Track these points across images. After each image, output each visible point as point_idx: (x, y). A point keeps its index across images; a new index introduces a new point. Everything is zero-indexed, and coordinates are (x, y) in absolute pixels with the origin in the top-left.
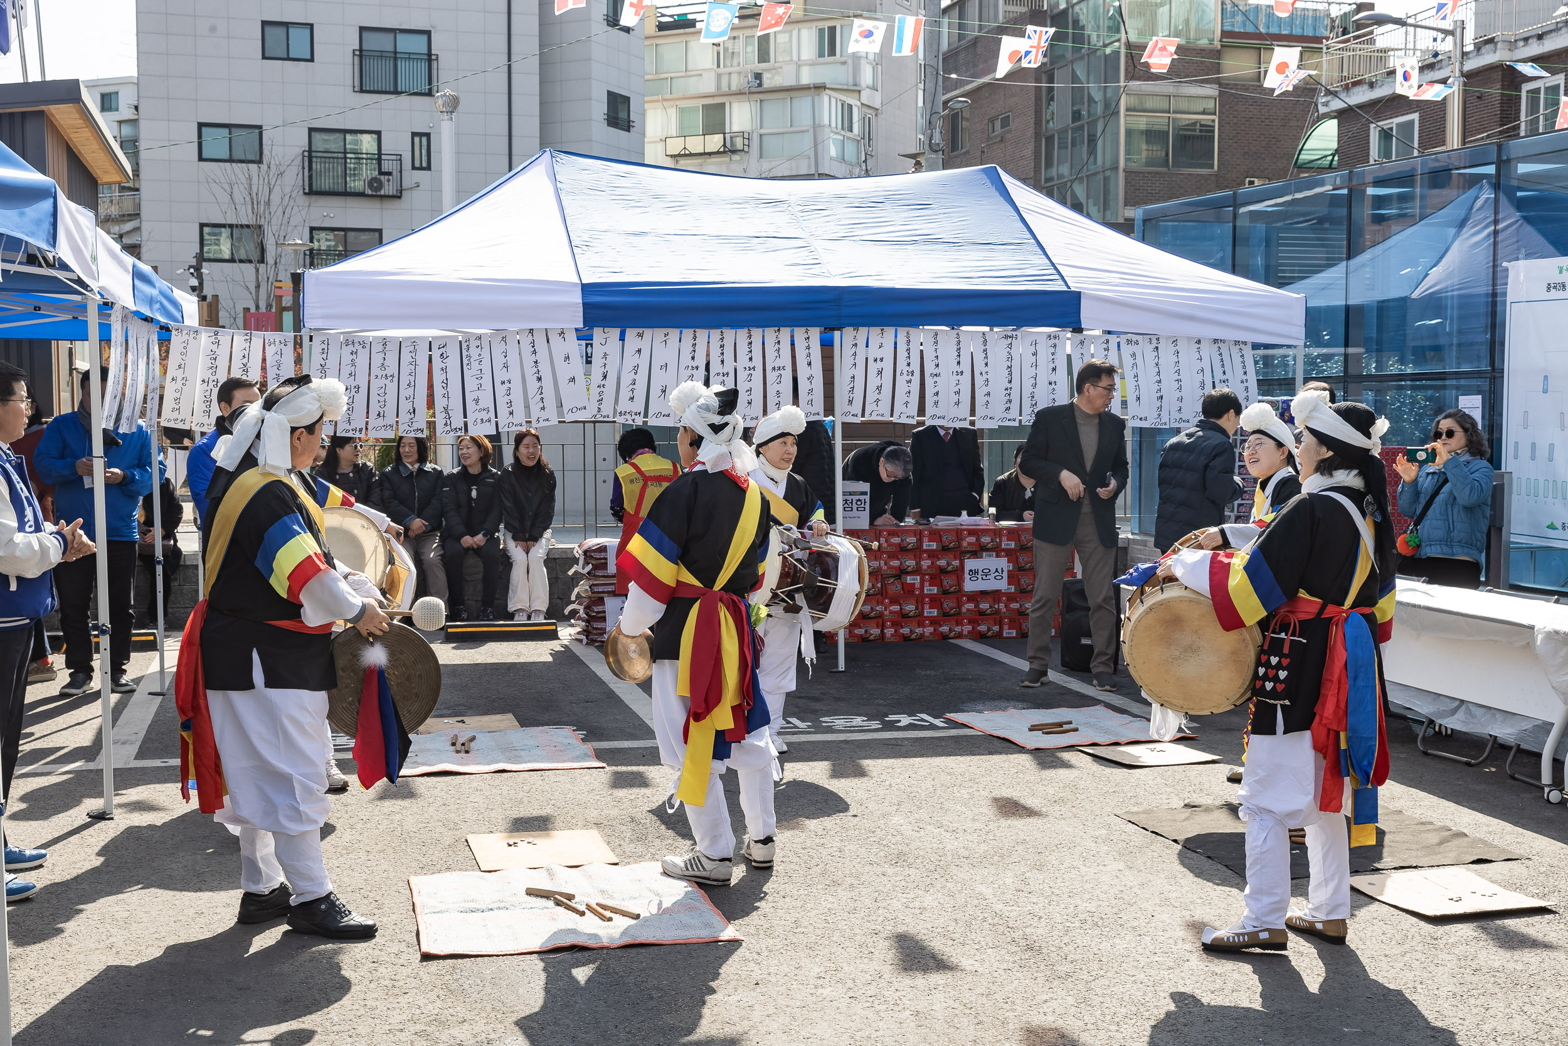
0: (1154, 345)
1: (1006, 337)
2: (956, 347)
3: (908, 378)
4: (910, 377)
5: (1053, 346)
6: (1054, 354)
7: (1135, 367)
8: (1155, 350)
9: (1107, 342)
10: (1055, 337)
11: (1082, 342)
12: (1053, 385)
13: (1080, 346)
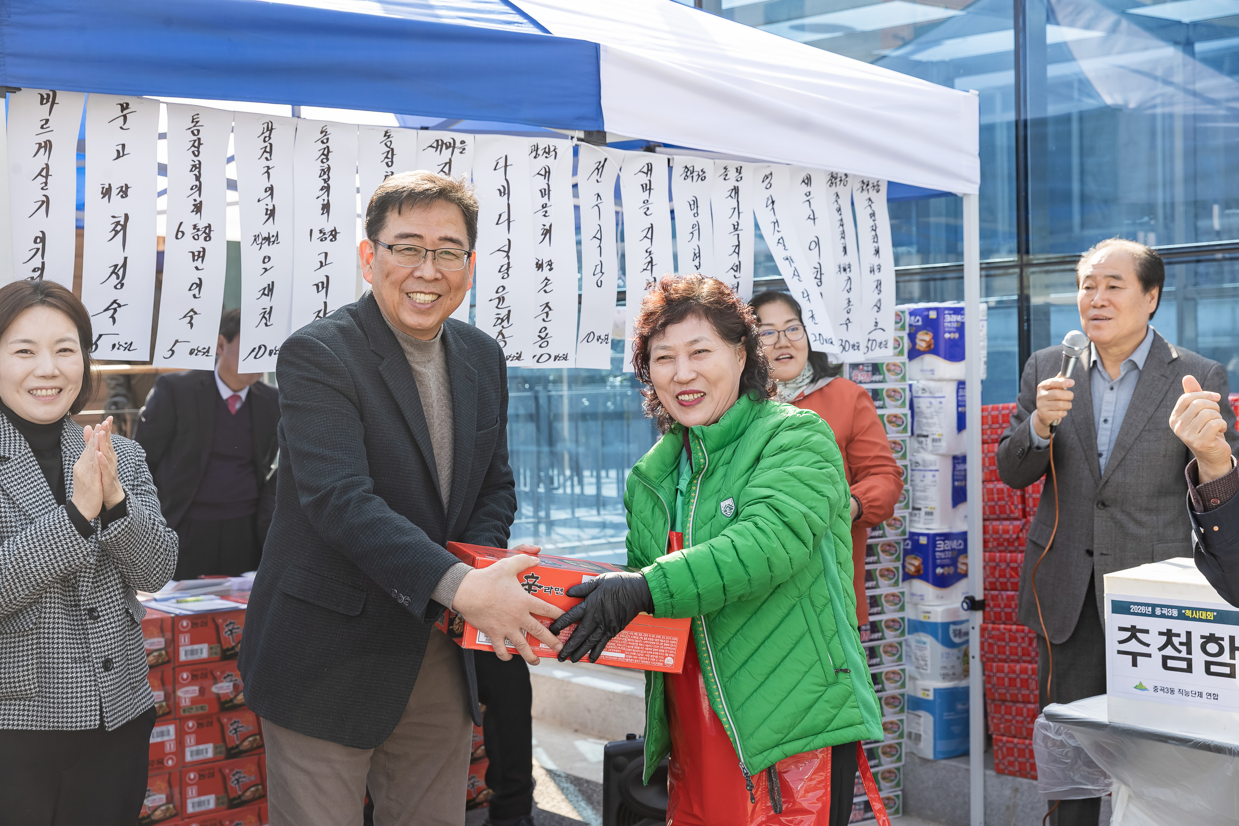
0: (732, 183)
1: (439, 145)
2: (318, 166)
3: (197, 246)
4: (201, 243)
5: (543, 172)
6: (545, 192)
7: (696, 233)
8: (733, 195)
9: (648, 170)
10: (547, 152)
11: (600, 168)
12: (546, 268)
13: (595, 176)
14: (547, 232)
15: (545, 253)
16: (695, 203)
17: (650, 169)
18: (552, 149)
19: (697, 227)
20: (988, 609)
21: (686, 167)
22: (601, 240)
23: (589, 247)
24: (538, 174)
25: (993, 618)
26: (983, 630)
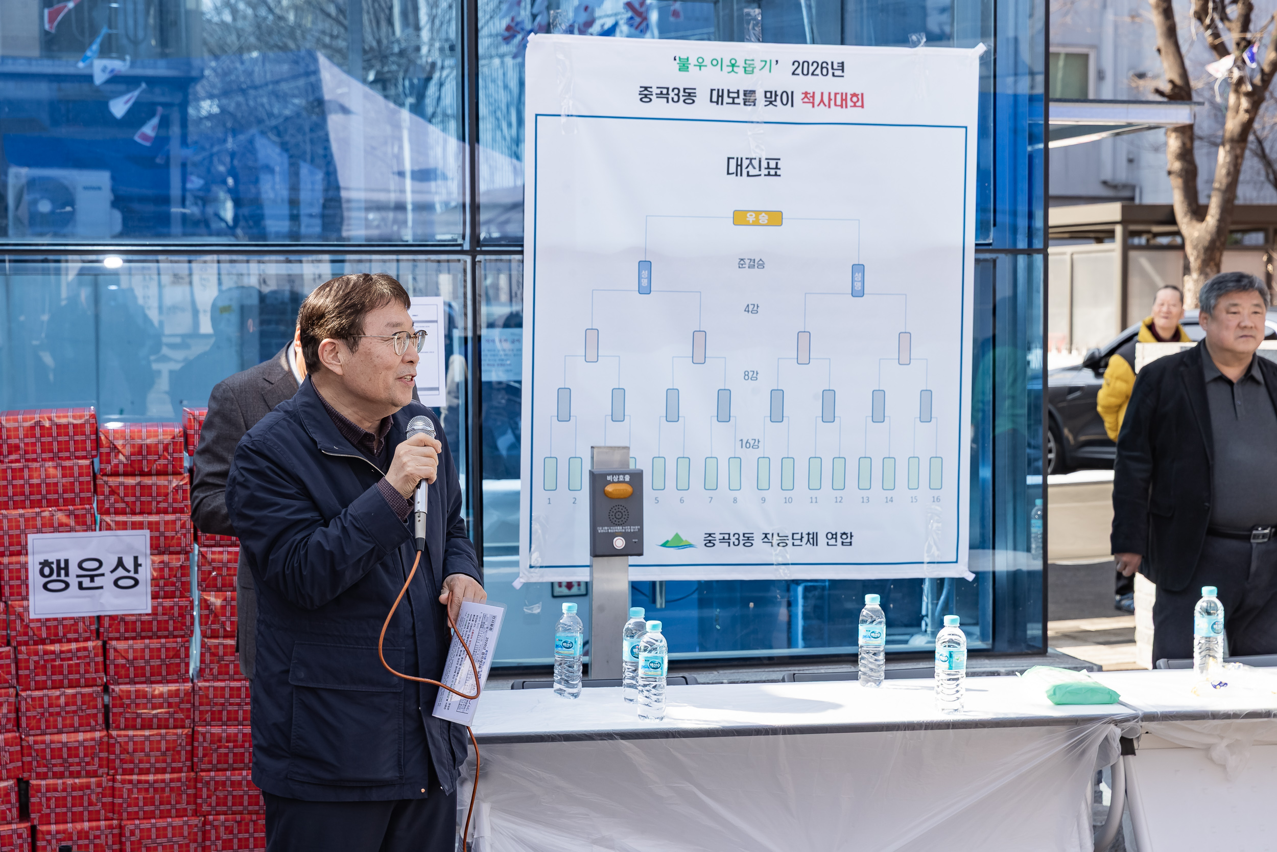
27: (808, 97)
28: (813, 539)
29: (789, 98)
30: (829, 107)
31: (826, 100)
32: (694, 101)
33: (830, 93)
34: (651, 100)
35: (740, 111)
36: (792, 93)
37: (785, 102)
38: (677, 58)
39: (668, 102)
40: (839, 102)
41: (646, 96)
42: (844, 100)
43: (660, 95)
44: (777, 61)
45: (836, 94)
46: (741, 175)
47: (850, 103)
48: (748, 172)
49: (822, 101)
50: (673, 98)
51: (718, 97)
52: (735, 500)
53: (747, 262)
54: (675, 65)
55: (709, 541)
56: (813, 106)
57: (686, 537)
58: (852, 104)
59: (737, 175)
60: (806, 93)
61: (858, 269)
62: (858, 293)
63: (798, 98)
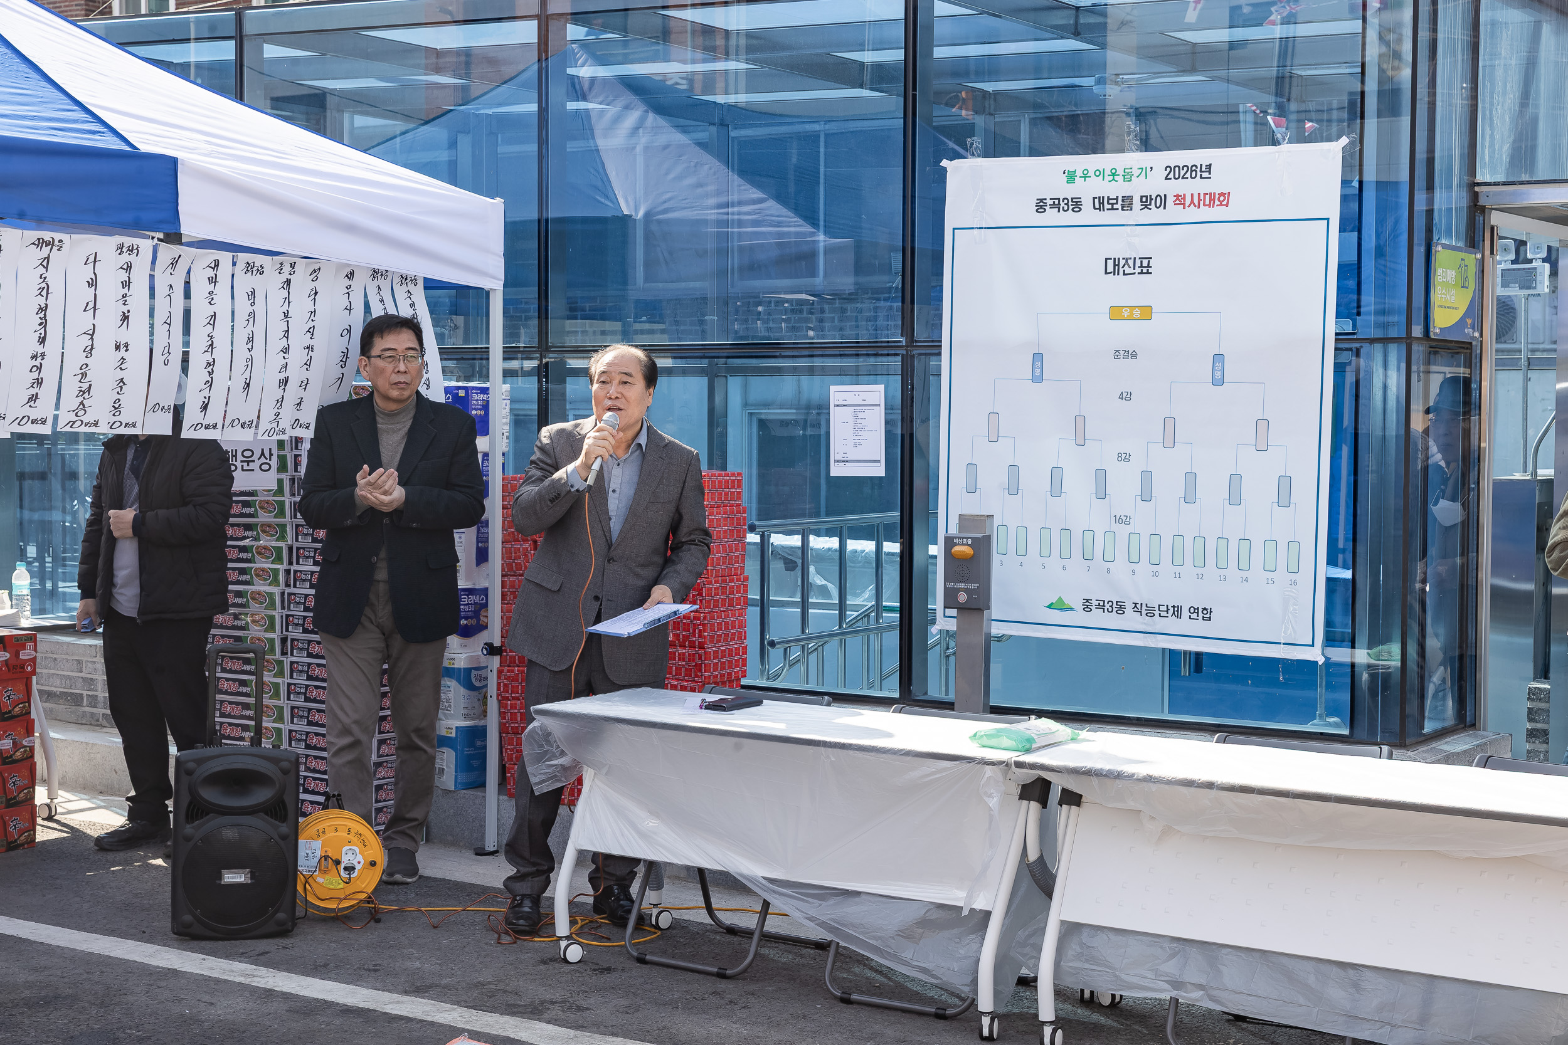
0: (285, 276)
1: (40, 243)
5: (125, 267)
6: (126, 284)
7: (251, 320)
8: (285, 286)
9: (215, 266)
10: (131, 250)
11: (174, 263)
12: (123, 349)
13: (169, 270)
14: (125, 318)
15: (123, 336)
16: (252, 294)
17: (216, 264)
18: (135, 247)
19: (252, 314)
20: (504, 654)
21: (248, 263)
22: (170, 325)
23: (160, 330)
24: (121, 268)
25: (508, 662)
26: (500, 672)
27: (1180, 199)
28: (1177, 611)
29: (1161, 201)
30: (1199, 207)
31: (1196, 201)
32: (1081, 209)
33: (1199, 194)
34: (1045, 210)
35: (1118, 216)
36: (1165, 195)
37: (1158, 205)
38: (1066, 172)
39: (1059, 211)
40: (1207, 202)
41: (1041, 207)
42: (1212, 200)
43: (1053, 206)
44: (1151, 168)
45: (1205, 195)
46: (1118, 274)
47: (1217, 203)
48: (1124, 271)
49: (1192, 202)
50: (1063, 207)
51: (1100, 204)
52: (1108, 571)
53: (1123, 353)
54: (1064, 178)
55: (1087, 606)
56: (1184, 208)
57: (1069, 601)
58: (1219, 203)
59: (1114, 274)
60: (1177, 196)
61: (1218, 359)
62: (1218, 382)
63: (1170, 200)
